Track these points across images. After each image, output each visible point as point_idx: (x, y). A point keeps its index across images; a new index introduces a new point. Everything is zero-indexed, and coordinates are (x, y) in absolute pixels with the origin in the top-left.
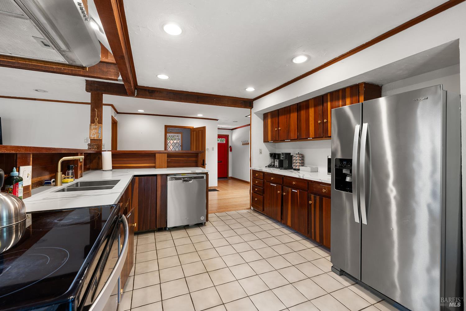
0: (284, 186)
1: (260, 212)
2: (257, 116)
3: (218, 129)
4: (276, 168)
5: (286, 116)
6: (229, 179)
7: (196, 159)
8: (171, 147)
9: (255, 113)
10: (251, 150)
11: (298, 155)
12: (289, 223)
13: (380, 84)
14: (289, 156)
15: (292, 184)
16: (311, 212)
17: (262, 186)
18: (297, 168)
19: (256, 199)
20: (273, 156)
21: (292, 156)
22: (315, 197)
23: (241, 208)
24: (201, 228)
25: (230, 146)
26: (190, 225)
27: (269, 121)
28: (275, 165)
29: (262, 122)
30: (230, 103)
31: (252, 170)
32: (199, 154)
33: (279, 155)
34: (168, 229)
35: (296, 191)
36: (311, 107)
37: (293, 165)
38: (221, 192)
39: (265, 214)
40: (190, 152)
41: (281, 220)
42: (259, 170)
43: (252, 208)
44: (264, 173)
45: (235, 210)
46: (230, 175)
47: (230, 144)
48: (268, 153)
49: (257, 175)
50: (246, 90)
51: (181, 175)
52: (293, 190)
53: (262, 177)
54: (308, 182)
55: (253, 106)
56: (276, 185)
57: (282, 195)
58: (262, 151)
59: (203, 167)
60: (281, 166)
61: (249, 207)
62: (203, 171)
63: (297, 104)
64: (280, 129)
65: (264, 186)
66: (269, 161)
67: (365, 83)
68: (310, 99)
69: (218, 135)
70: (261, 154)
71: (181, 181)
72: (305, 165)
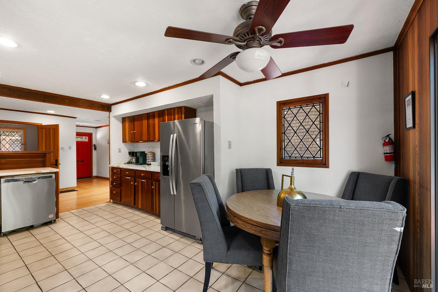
0: (136, 178)
1: (118, 202)
2: (115, 119)
3: (76, 126)
4: (133, 164)
5: (139, 122)
6: (93, 179)
7: (43, 159)
8: (7, 146)
9: (113, 116)
10: (110, 149)
11: (149, 153)
12: (140, 207)
13: (195, 108)
14: (143, 154)
15: (141, 176)
16: (153, 194)
17: (119, 180)
18: (149, 163)
19: (114, 192)
20: (131, 154)
21: (146, 154)
22: (155, 183)
23: (101, 202)
24: (50, 226)
25: (94, 145)
26: (34, 226)
27: (127, 124)
28: (133, 162)
29: (120, 125)
30: (85, 105)
31: (111, 167)
32: (47, 154)
33: (136, 153)
34: (3, 234)
35: (144, 181)
36: (156, 118)
37: (147, 161)
38: (81, 191)
39: (122, 204)
40: (37, 152)
41: (134, 206)
42: (117, 166)
43: (112, 201)
44: (121, 169)
45: (93, 205)
46: (95, 174)
47: (94, 142)
48: (127, 152)
49: (115, 171)
50: (101, 96)
51: (21, 176)
52: (142, 180)
53: (119, 172)
54: (152, 173)
55: (111, 110)
56: (130, 178)
57: (135, 185)
58: (121, 150)
59: (56, 167)
60: (137, 162)
61: (109, 201)
62: (51, 171)
63: (147, 113)
64: (135, 132)
65: (121, 180)
66: (128, 158)
67: (185, 107)
68: (156, 111)
69: (77, 133)
70: (120, 152)
71: (22, 182)
72: (156, 161)
